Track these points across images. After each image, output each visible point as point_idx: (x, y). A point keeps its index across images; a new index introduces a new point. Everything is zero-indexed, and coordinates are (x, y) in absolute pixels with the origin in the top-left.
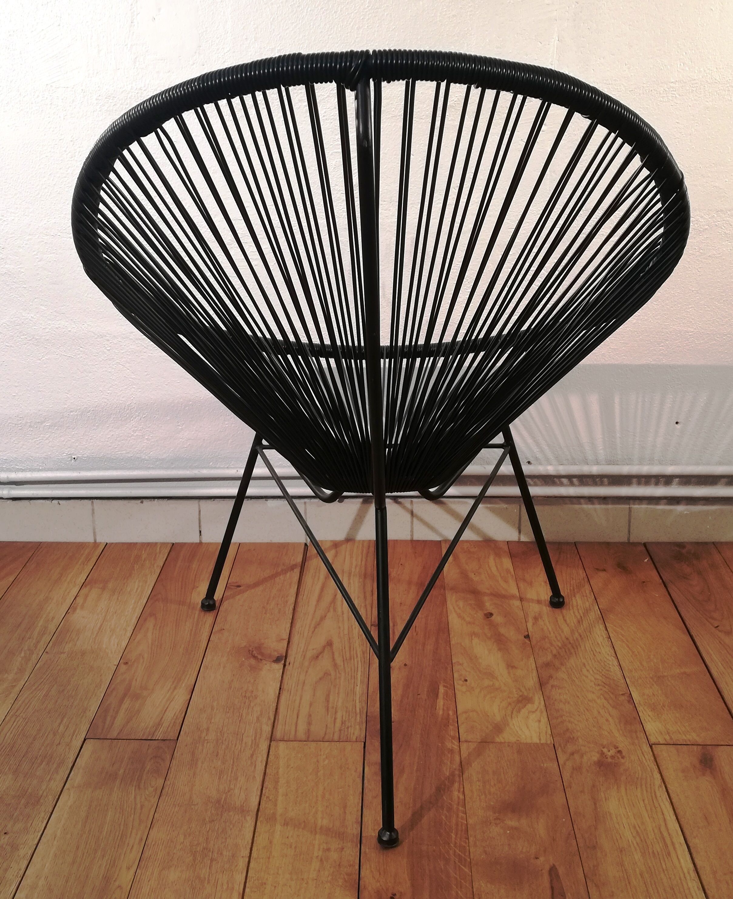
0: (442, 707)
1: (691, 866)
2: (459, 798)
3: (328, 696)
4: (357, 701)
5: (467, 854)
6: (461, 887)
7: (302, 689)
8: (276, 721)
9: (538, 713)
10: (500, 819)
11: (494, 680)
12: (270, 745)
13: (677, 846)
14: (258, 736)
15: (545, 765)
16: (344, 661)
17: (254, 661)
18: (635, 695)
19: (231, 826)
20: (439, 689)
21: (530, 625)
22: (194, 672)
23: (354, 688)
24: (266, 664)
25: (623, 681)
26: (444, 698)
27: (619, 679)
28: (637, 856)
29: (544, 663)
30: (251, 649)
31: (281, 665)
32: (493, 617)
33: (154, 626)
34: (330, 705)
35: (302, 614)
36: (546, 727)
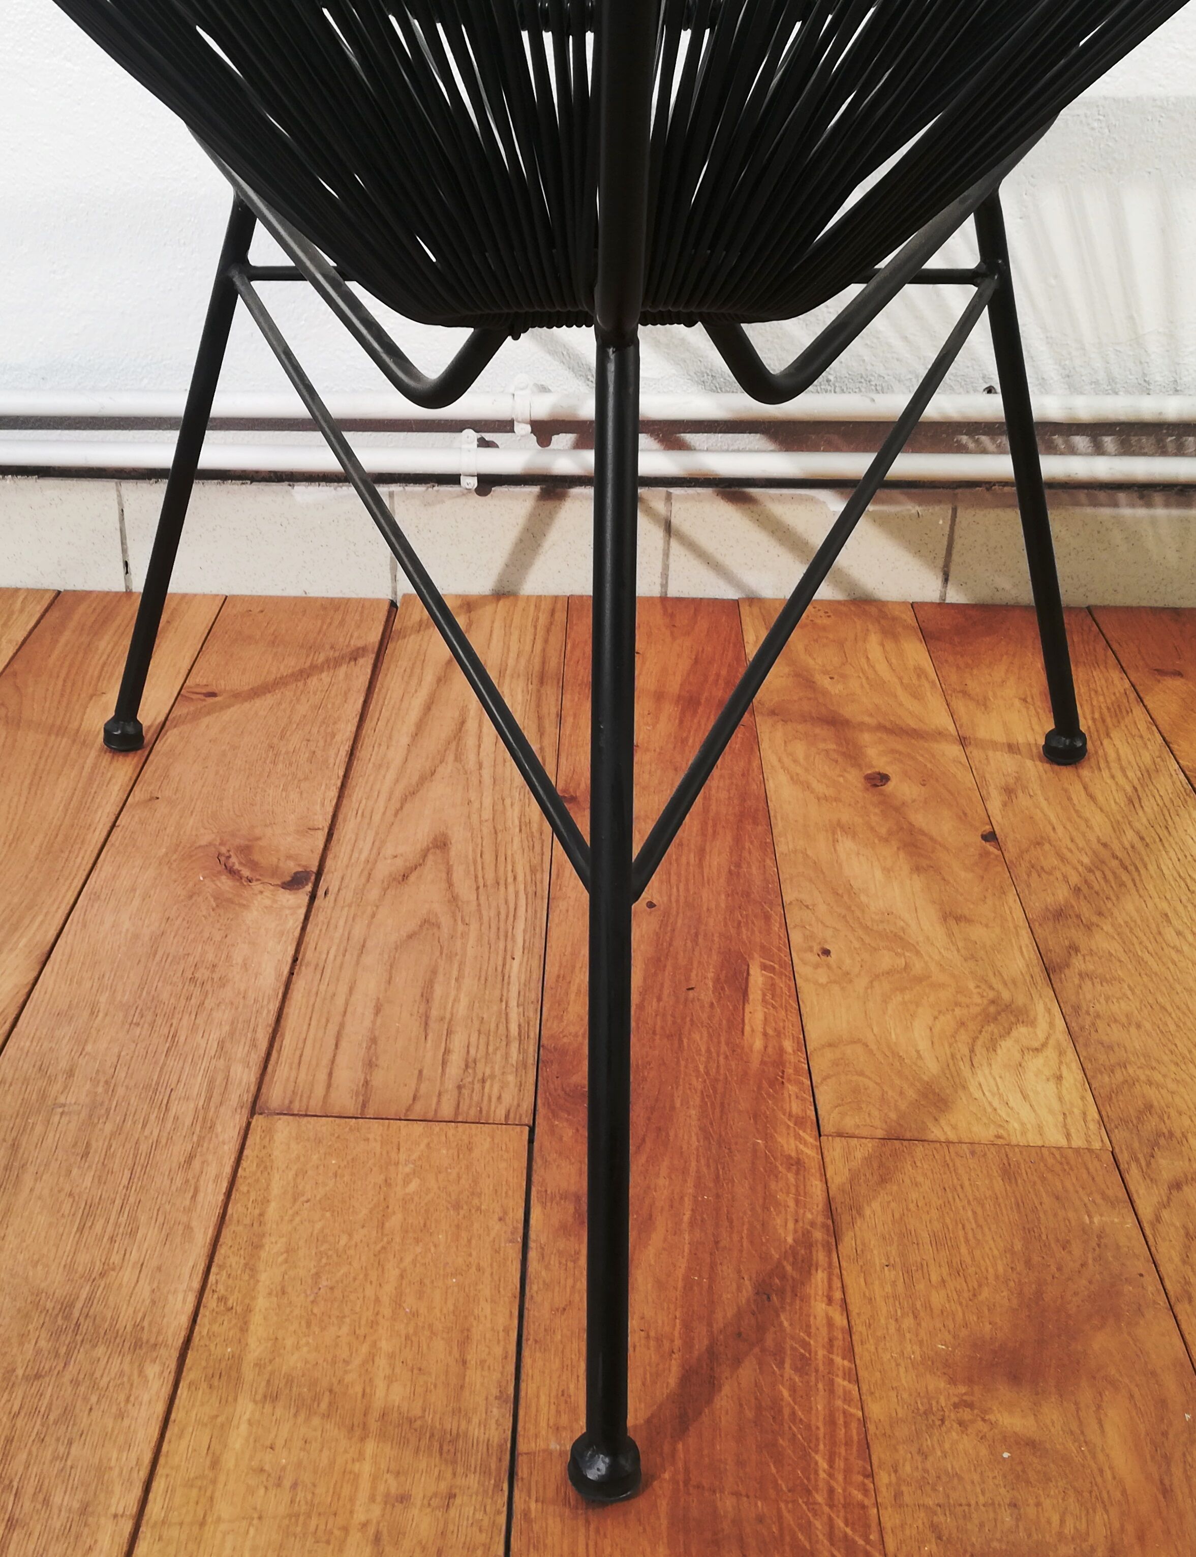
0: (759, 1028)
2: (831, 1322)
3: (429, 985)
4: (513, 1003)
5: (874, 1535)
7: (358, 963)
8: (274, 1056)
9: (1050, 1053)
11: (907, 954)
12: (249, 1124)
14: (216, 1098)
15: (1097, 1220)
16: (478, 888)
17: (230, 883)
20: (748, 974)
21: (995, 804)
23: (504, 965)
24: (261, 892)
26: (764, 1000)
29: (1047, 908)
30: (223, 850)
31: (301, 898)
32: (890, 787)
34: (434, 1013)
35: (371, 765)
36: (1083, 1098)
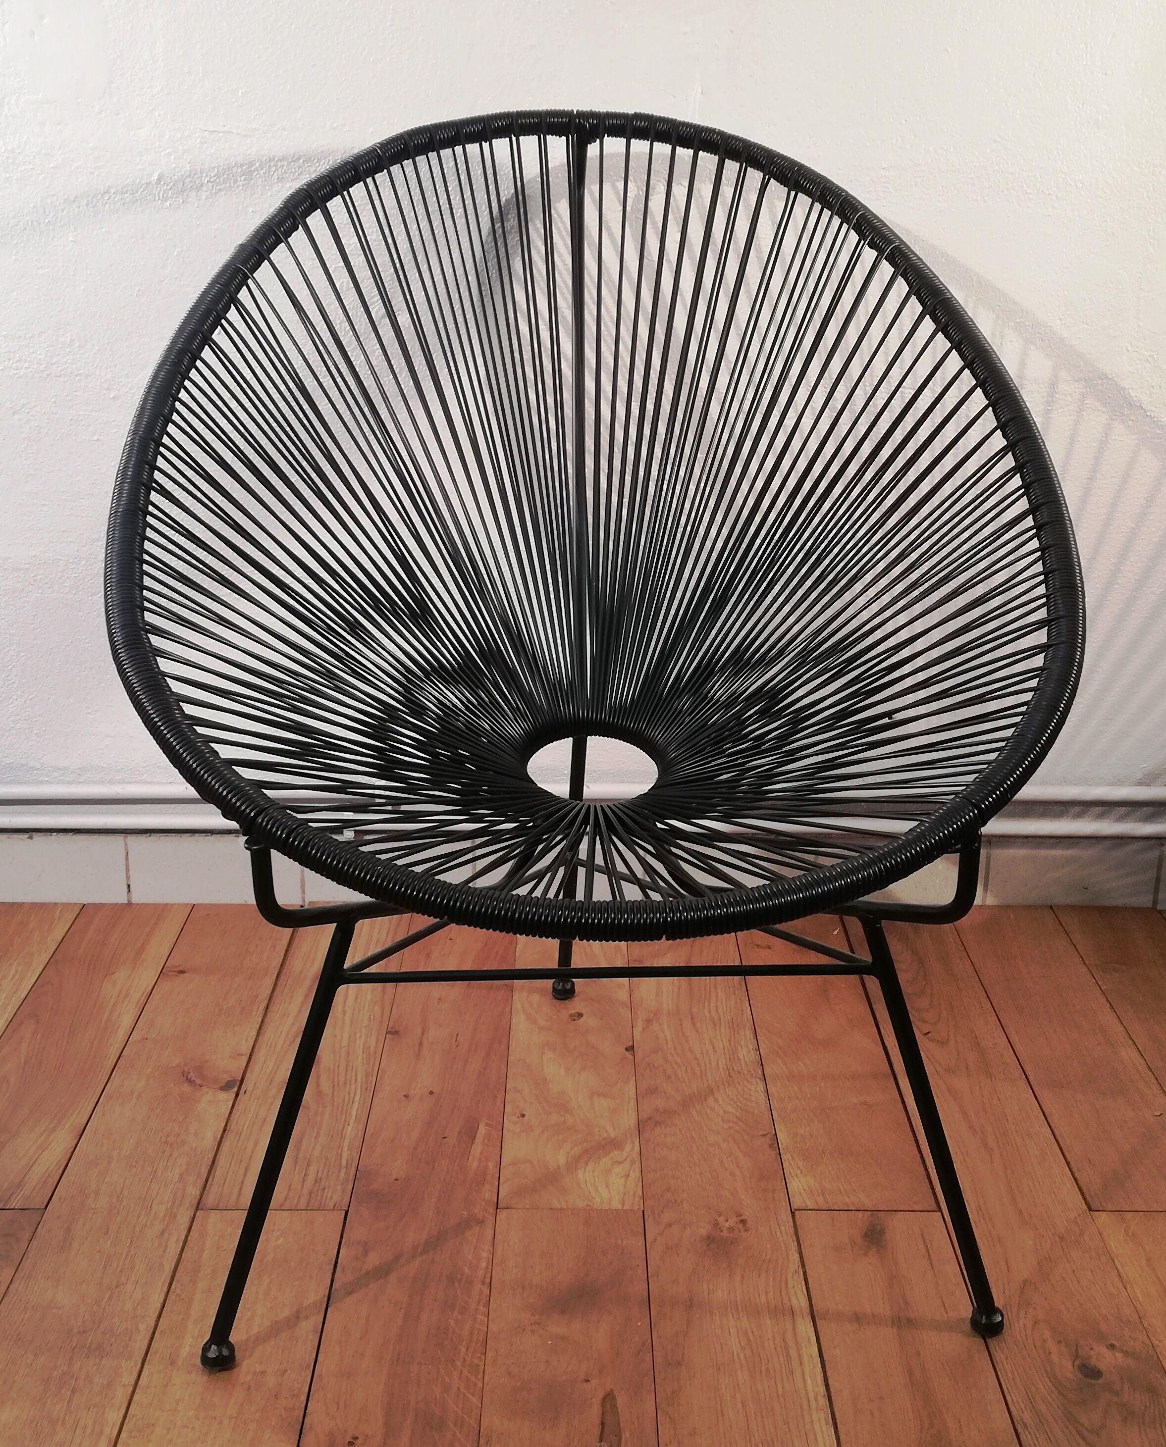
0: (477, 1157)
1: (822, 1389)
2: (481, 1293)
4: (346, 1149)
5: (480, 1376)
6: (462, 1426)
7: (261, 1130)
8: (210, 1179)
9: (627, 1163)
10: (539, 1324)
11: (567, 1115)
13: (806, 1359)
14: (177, 1203)
15: (625, 1242)
16: (334, 1086)
17: (189, 1088)
18: (783, 1138)
19: (113, 1340)
20: (478, 1129)
21: (638, 1030)
22: (88, 1105)
23: (343, 1128)
24: (208, 1093)
25: (767, 1115)
26: (483, 1143)
27: (761, 1112)
28: (742, 1376)
29: (649, 1087)
30: (186, 1069)
31: (230, 1096)
32: (583, 1021)
33: (33, 1034)
34: (301, 1155)
35: (278, 1015)
36: (637, 1186)
